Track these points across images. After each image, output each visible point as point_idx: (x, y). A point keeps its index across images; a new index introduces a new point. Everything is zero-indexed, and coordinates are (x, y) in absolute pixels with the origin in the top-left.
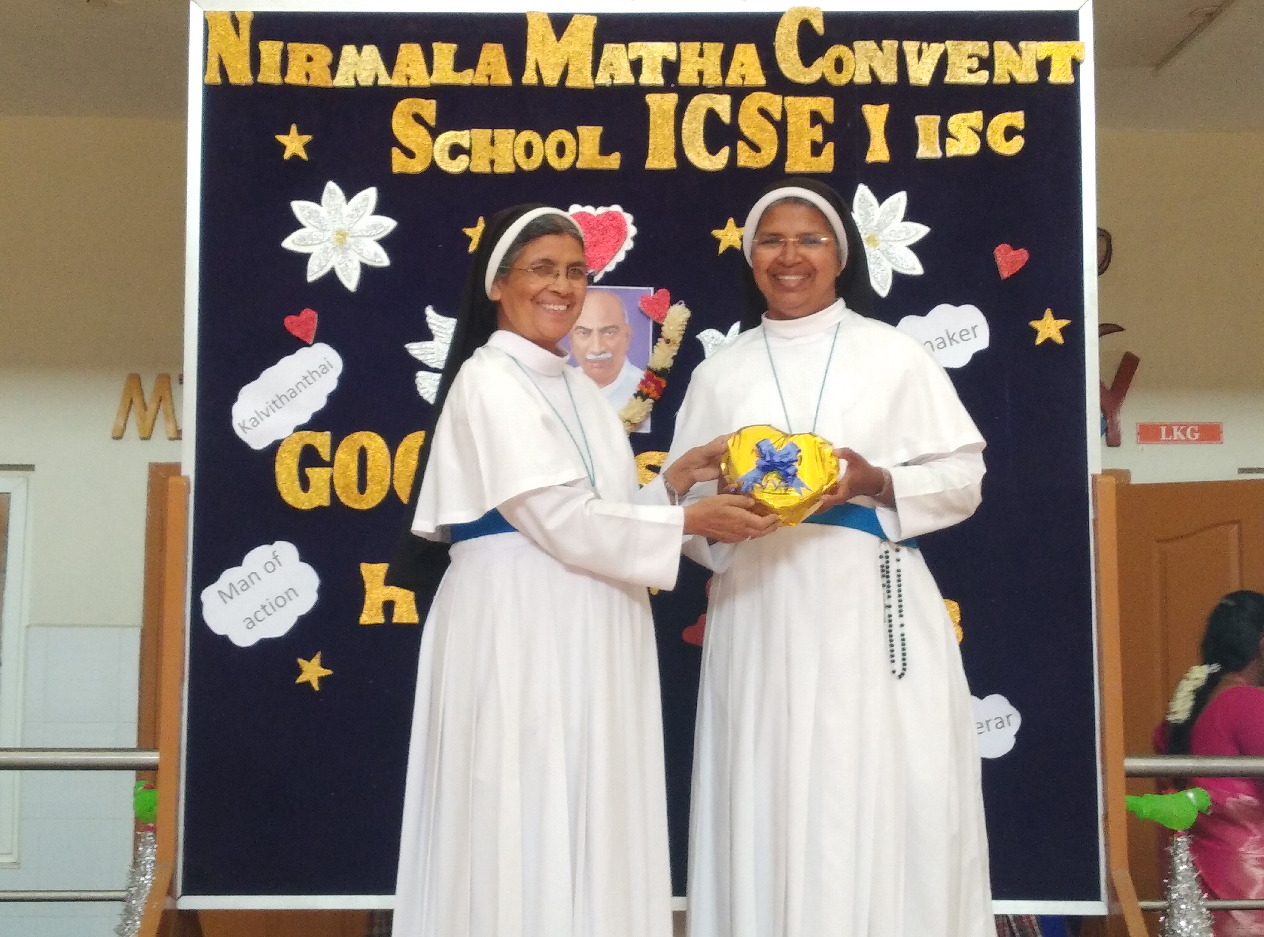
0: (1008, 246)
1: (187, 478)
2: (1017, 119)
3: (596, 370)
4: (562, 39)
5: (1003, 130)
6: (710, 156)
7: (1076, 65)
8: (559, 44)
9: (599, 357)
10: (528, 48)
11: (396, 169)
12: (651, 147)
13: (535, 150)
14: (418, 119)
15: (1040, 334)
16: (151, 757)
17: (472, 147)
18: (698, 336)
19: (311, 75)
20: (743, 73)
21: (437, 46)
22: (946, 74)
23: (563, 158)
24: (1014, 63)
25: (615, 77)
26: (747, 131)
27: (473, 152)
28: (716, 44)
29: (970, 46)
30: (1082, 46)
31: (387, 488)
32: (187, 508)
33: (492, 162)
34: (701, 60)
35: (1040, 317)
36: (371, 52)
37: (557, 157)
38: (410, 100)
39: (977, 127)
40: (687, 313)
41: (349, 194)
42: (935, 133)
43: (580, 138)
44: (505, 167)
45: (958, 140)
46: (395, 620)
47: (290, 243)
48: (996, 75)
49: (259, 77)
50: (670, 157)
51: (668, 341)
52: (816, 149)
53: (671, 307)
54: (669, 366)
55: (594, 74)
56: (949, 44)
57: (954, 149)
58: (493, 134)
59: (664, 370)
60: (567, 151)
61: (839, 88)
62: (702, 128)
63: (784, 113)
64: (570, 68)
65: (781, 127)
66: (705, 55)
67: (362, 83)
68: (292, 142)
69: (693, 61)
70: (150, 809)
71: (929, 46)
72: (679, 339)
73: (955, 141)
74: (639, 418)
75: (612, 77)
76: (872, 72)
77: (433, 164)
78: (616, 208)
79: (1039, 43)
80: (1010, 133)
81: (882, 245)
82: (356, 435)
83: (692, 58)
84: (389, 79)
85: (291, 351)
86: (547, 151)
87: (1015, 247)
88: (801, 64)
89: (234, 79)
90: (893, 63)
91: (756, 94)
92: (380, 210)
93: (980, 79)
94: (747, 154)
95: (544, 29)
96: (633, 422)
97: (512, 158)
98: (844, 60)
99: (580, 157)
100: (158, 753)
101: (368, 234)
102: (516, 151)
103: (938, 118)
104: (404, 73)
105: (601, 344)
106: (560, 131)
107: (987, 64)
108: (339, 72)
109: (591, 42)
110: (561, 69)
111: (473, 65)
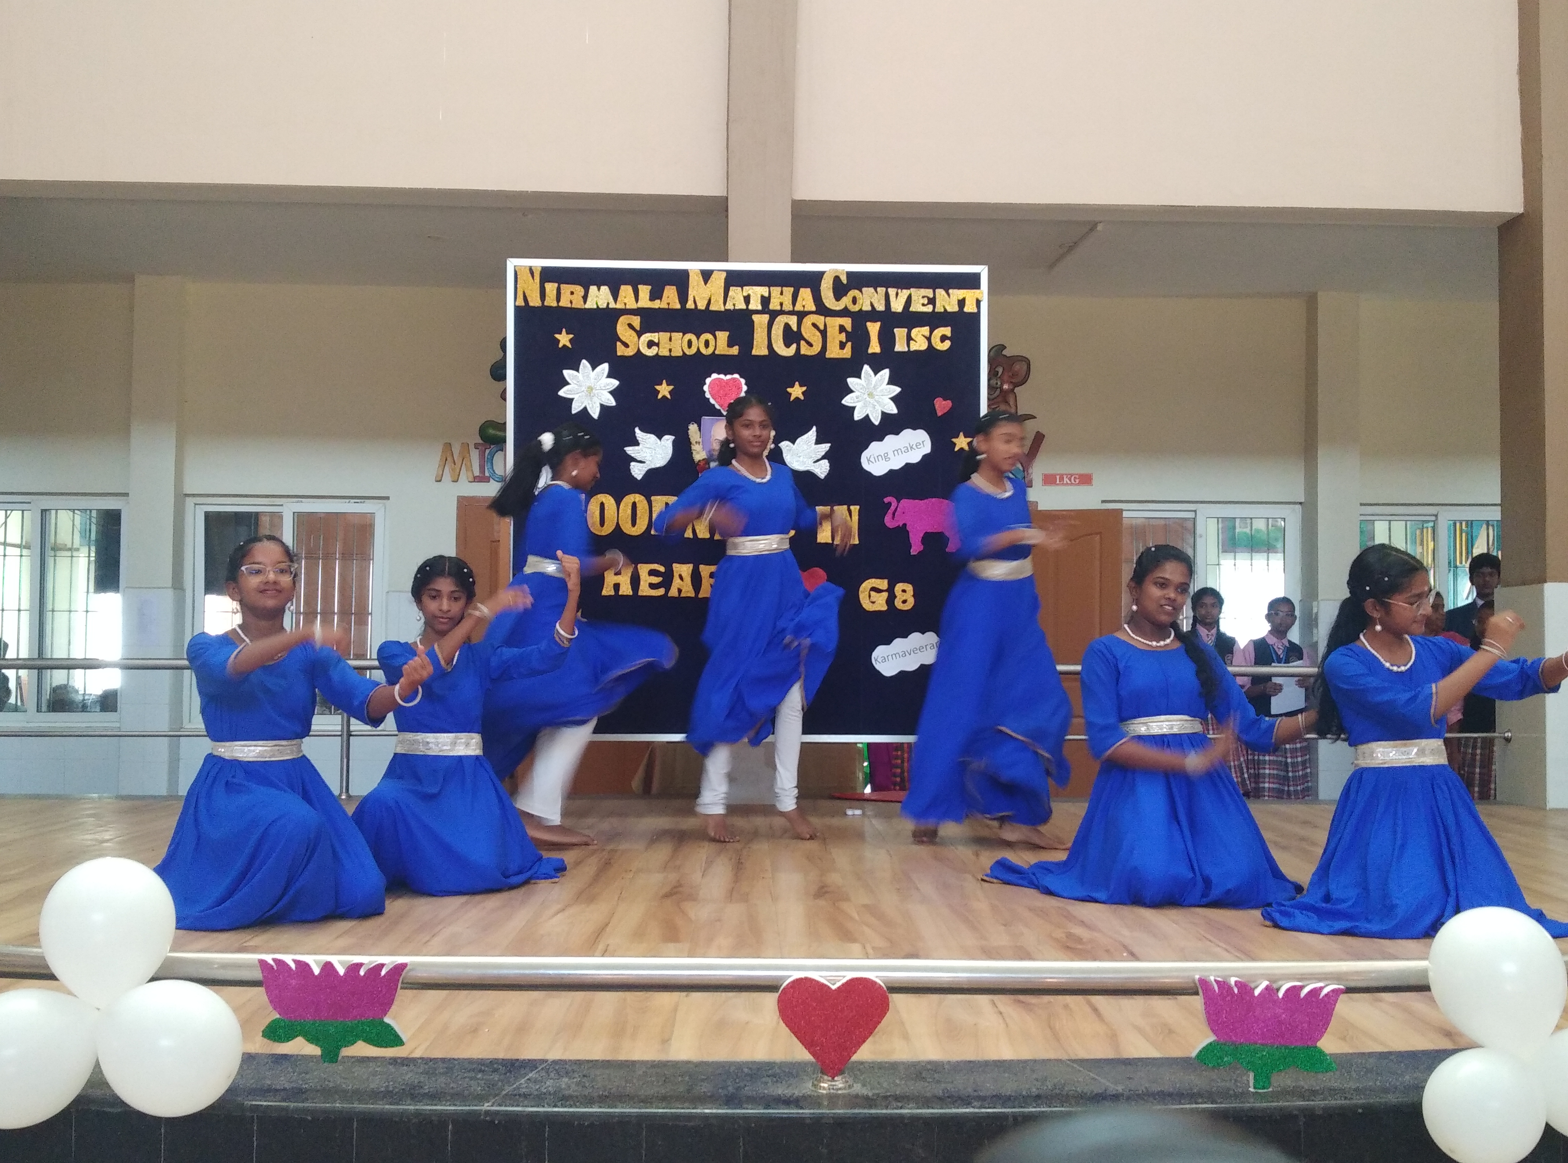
0: (942, 399)
2: (947, 331)
4: (708, 284)
5: (940, 337)
6: (786, 348)
7: (978, 302)
8: (705, 287)
10: (689, 289)
11: (619, 354)
12: (755, 343)
13: (693, 344)
14: (630, 326)
15: (956, 446)
17: (659, 342)
19: (573, 302)
20: (804, 304)
21: (640, 287)
22: (910, 306)
23: (708, 349)
24: (946, 301)
25: (736, 305)
26: (806, 335)
27: (660, 345)
28: (790, 288)
29: (923, 292)
30: (982, 293)
31: (615, 524)
33: (670, 350)
34: (781, 297)
35: (957, 437)
36: (605, 289)
37: (705, 348)
38: (626, 316)
39: (926, 335)
41: (594, 366)
42: (904, 337)
43: (717, 337)
44: (677, 353)
46: (620, 593)
47: (562, 393)
48: (936, 307)
49: (545, 302)
50: (765, 349)
52: (842, 346)
55: (725, 303)
56: (913, 290)
57: (914, 347)
58: (671, 335)
60: (710, 345)
61: (853, 312)
62: (782, 333)
63: (825, 325)
64: (712, 300)
65: (824, 333)
66: (784, 294)
67: (601, 307)
68: (563, 338)
69: (777, 297)
71: (902, 291)
73: (915, 342)
75: (734, 305)
76: (872, 305)
77: (639, 350)
78: (736, 376)
79: (959, 290)
80: (943, 338)
81: (876, 397)
82: (599, 496)
83: (776, 295)
84: (615, 305)
86: (700, 345)
87: (945, 400)
88: (834, 300)
89: (531, 304)
90: (883, 300)
91: (811, 316)
92: (610, 376)
93: (929, 309)
94: (806, 348)
95: (698, 278)
97: (681, 348)
98: (857, 297)
99: (717, 348)
101: (604, 388)
102: (683, 345)
103: (906, 330)
104: (623, 301)
106: (706, 334)
107: (932, 301)
108: (588, 300)
109: (723, 286)
110: (707, 301)
111: (660, 298)
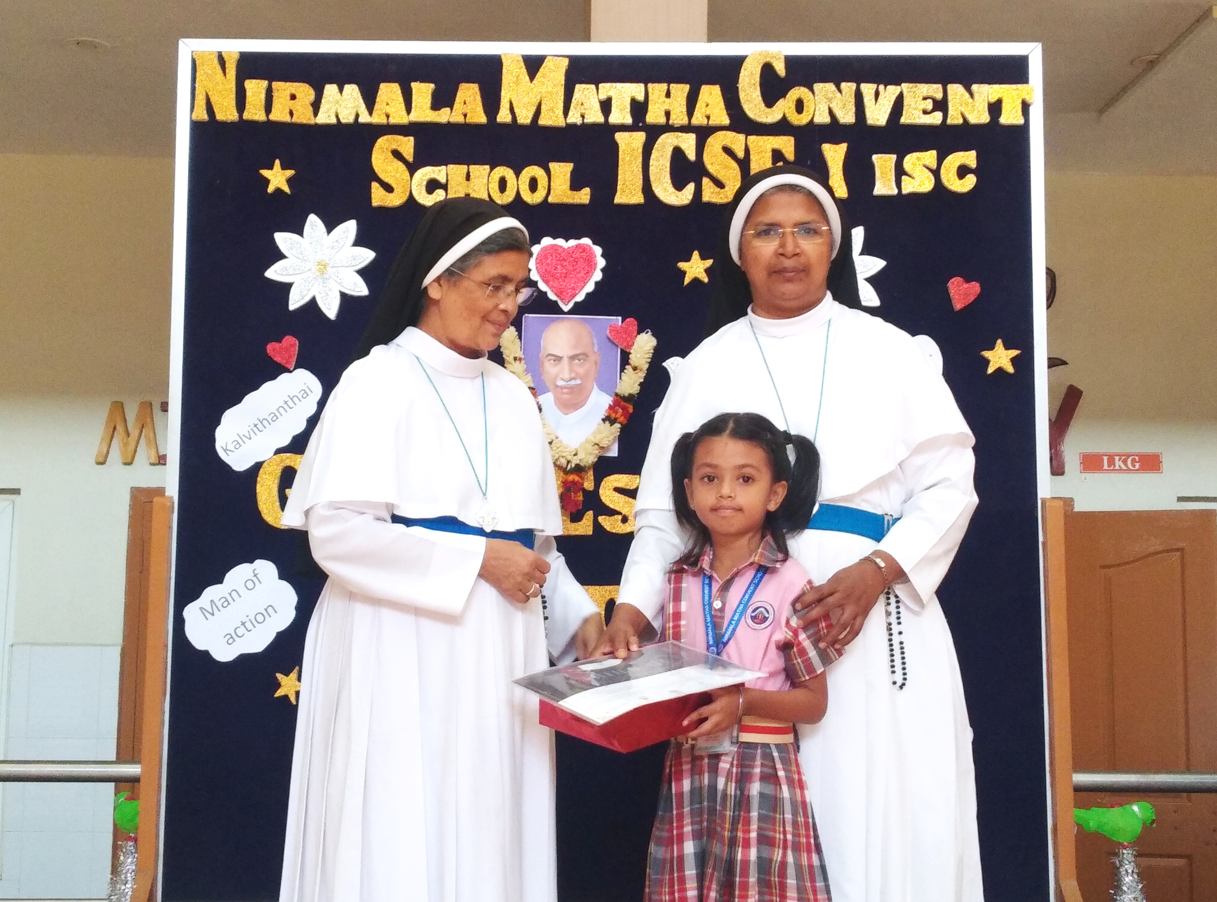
0: (961, 279)
1: (171, 498)
2: (970, 158)
3: (566, 396)
4: (535, 80)
5: (956, 169)
6: (677, 192)
7: (1025, 107)
8: (532, 84)
9: (569, 383)
10: (503, 88)
11: (375, 203)
12: (619, 183)
13: (508, 185)
14: (397, 155)
15: (991, 363)
16: (133, 770)
17: (449, 182)
18: (664, 364)
19: (294, 112)
20: (708, 113)
21: (415, 85)
22: (901, 115)
23: (536, 193)
24: (967, 104)
25: (586, 116)
26: (711, 168)
27: (449, 186)
28: (682, 85)
29: (926, 89)
30: (1032, 89)
32: (170, 528)
34: (667, 100)
35: (991, 348)
36: (352, 90)
37: (529, 192)
38: (390, 136)
39: (931, 166)
40: (653, 342)
41: (330, 227)
42: (890, 170)
43: (552, 173)
45: (913, 178)
47: (274, 273)
48: (949, 116)
49: (244, 114)
50: (638, 192)
51: (635, 369)
53: (639, 336)
54: (636, 392)
55: (566, 113)
56: (905, 87)
57: (909, 186)
58: (468, 168)
59: (631, 396)
60: (540, 186)
61: (799, 128)
62: (668, 165)
63: (747, 151)
64: (543, 107)
65: (744, 164)
66: (672, 95)
67: (343, 121)
68: (276, 176)
69: (660, 101)
70: (132, 820)
71: (885, 88)
72: (647, 366)
73: (910, 179)
74: (607, 442)
75: (583, 116)
76: (831, 112)
77: (411, 197)
78: (586, 241)
79: (991, 86)
80: (963, 171)
83: (659, 98)
84: (369, 117)
85: (273, 377)
86: (520, 186)
87: (968, 281)
88: (763, 105)
89: (220, 116)
90: (851, 104)
91: (720, 133)
92: (359, 242)
93: (935, 120)
94: (712, 190)
95: (518, 70)
96: (601, 445)
97: (487, 192)
98: (805, 101)
99: (552, 192)
100: (140, 766)
101: (348, 265)
102: (490, 186)
103: (894, 157)
104: (384, 111)
105: (571, 370)
106: (533, 167)
107: (941, 105)
108: (321, 110)
109: (563, 82)
110: (533, 109)
111: (450, 104)
